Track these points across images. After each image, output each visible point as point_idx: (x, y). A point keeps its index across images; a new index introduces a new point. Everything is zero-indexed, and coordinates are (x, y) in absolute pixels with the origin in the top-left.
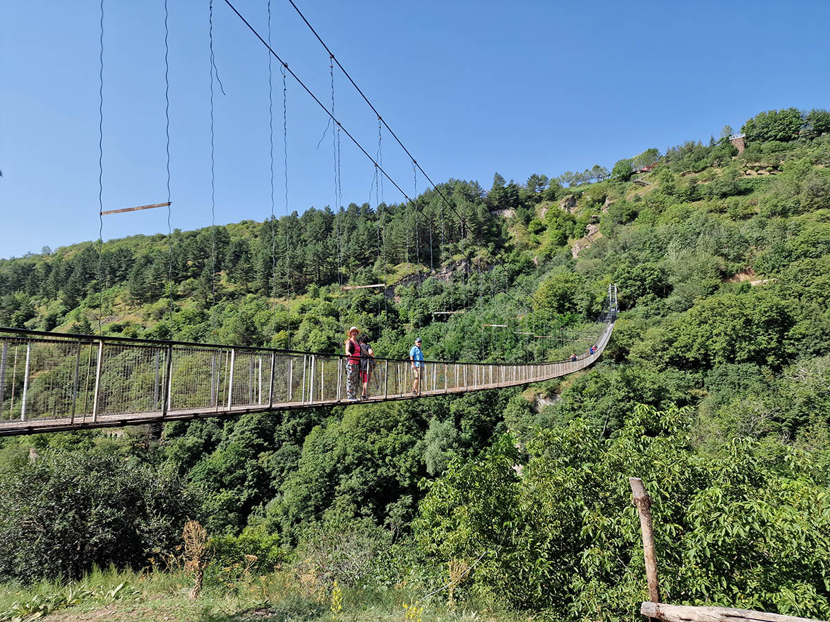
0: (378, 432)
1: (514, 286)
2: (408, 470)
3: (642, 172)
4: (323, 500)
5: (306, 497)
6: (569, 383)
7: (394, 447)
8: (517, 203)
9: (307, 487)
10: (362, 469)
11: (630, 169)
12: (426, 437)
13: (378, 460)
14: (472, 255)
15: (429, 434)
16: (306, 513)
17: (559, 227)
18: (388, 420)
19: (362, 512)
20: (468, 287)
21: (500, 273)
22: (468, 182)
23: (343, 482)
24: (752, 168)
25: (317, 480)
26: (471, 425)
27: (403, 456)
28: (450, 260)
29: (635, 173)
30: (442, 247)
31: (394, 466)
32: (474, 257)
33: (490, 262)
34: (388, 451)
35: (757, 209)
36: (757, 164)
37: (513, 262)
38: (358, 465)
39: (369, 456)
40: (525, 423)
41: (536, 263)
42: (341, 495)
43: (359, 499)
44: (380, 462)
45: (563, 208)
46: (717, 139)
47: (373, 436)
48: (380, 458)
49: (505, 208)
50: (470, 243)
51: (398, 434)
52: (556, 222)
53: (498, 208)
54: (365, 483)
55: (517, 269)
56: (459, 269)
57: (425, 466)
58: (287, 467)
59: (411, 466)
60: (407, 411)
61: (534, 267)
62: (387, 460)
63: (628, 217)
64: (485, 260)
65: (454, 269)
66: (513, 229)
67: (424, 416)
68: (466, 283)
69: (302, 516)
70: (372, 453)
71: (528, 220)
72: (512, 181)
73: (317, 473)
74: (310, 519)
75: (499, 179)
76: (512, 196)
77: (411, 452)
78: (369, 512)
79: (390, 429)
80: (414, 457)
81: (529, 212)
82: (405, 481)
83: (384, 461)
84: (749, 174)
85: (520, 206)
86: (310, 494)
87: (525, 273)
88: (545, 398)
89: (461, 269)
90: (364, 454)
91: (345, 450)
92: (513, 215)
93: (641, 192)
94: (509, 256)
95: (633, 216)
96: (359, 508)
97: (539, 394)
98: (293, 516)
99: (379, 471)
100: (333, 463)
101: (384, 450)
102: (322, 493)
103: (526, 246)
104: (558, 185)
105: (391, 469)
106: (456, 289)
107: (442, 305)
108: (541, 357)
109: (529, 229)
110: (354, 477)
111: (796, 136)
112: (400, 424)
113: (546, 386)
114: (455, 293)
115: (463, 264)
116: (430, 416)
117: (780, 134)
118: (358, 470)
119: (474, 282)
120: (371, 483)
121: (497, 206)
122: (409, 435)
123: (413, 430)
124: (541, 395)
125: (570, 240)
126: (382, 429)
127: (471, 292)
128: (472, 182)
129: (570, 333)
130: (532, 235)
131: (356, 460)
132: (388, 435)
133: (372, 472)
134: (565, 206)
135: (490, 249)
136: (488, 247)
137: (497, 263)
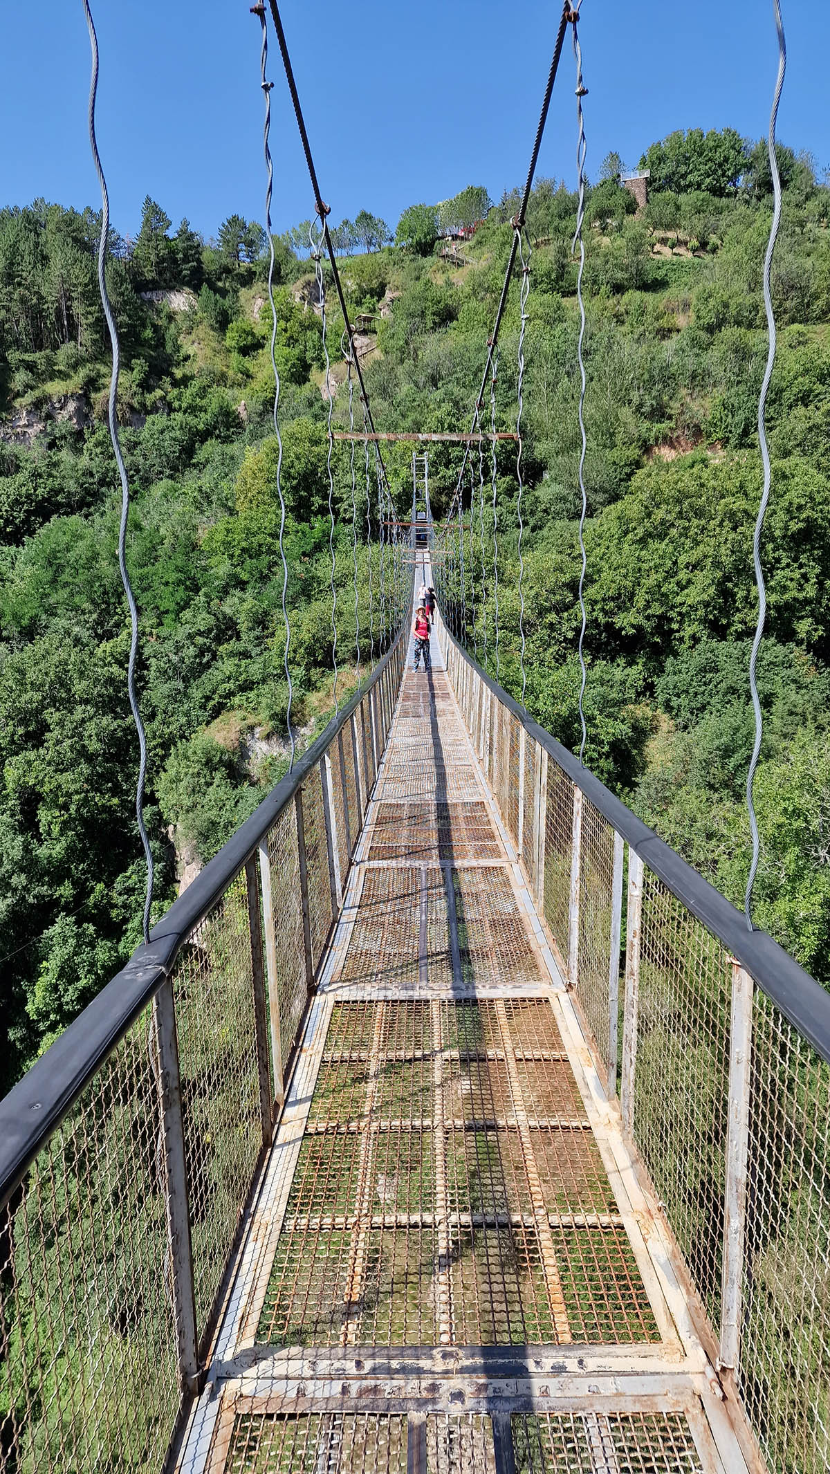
1: (196, 466)
3: (455, 237)
6: (328, 695)
8: (197, 280)
11: (432, 230)
14: (92, 384)
17: (292, 341)
20: (84, 461)
21: (162, 432)
22: (80, 210)
24: (664, 241)
28: (37, 393)
29: (443, 238)
30: (13, 356)
32: (98, 390)
33: (136, 405)
35: (681, 321)
36: (671, 235)
37: (192, 409)
40: (214, 812)
41: (244, 415)
45: (297, 300)
46: (595, 180)
49: (172, 289)
50: (86, 355)
52: (285, 330)
53: (154, 286)
55: (201, 427)
56: (62, 416)
61: (239, 425)
63: (437, 320)
64: (126, 399)
65: (49, 416)
66: (192, 337)
68: (78, 451)
71: (223, 322)
72: (186, 223)
75: (155, 215)
76: (186, 260)
81: (227, 302)
84: (658, 253)
85: (205, 286)
87: (218, 437)
88: (268, 737)
89: (65, 418)
92: (192, 307)
93: (460, 278)
94: (181, 394)
95: (447, 316)
97: (251, 728)
103: (221, 379)
104: (287, 250)
106: (55, 465)
107: (17, 502)
108: (257, 632)
109: (229, 343)
113: (270, 707)
114: (50, 475)
115: (72, 406)
117: (708, 180)
119: (99, 450)
121: (153, 281)
124: (258, 730)
125: (314, 374)
127: (92, 475)
128: (88, 210)
129: (328, 567)
130: (235, 355)
134: (303, 298)
135: (137, 375)
136: (132, 369)
137: (154, 409)
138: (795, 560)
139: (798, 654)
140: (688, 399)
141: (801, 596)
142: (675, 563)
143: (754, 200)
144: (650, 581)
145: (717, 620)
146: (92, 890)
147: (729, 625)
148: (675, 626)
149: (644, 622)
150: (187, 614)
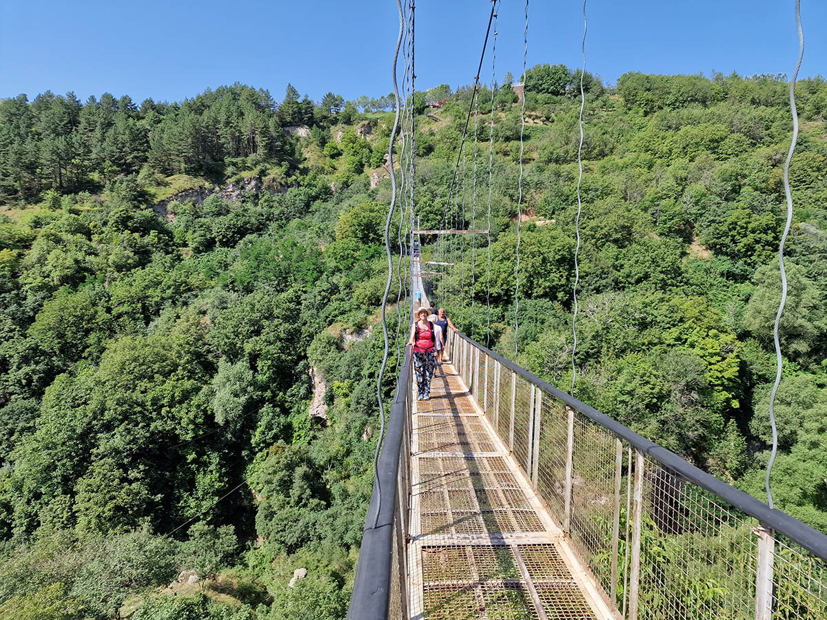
0: (151, 378)
1: (310, 212)
2: (192, 422)
3: (434, 107)
4: (74, 467)
5: (49, 467)
6: (377, 317)
7: (173, 396)
8: (311, 122)
9: (50, 454)
10: (128, 425)
11: (423, 102)
12: (213, 381)
13: (151, 413)
14: (263, 173)
15: (217, 379)
16: (49, 487)
17: (355, 153)
18: (164, 364)
19: (130, 477)
20: (259, 209)
21: (295, 196)
22: (257, 89)
23: (102, 443)
24: (530, 116)
25: (64, 444)
26: (269, 366)
27: (184, 405)
28: (238, 177)
29: (428, 107)
30: (227, 160)
31: (173, 418)
32: (265, 176)
33: (283, 183)
34: (165, 401)
35: (535, 155)
36: (533, 113)
37: (309, 185)
38: (122, 421)
39: (139, 409)
40: (332, 362)
41: (333, 189)
42: (101, 459)
43: (126, 461)
44: (154, 415)
45: (359, 133)
46: (500, 85)
47: (143, 384)
48: (155, 410)
49: (299, 126)
50: (260, 159)
51: (178, 380)
52: (353, 148)
53: (290, 124)
54: (134, 441)
55: (313, 194)
56: (248, 188)
57: (213, 416)
58: (19, 428)
59: (196, 417)
60: (189, 352)
61: (331, 194)
62: (163, 411)
63: (425, 151)
64: (279, 180)
65: (243, 188)
66: (308, 149)
67: (210, 357)
68: (256, 205)
69: (43, 490)
70: (142, 405)
71: (323, 142)
72: (307, 96)
73: (62, 436)
74: (56, 493)
75: (292, 91)
76: (306, 113)
77: (195, 400)
78: (139, 476)
79: (166, 375)
80: (198, 406)
81: (325, 133)
82: (187, 434)
83: (159, 413)
84: (527, 122)
85: (314, 125)
86: (54, 462)
87: (322, 199)
88: (352, 333)
89: (250, 188)
90: (131, 406)
91: (103, 403)
92: (308, 135)
93: (435, 127)
94: (304, 178)
95: (430, 150)
96: (126, 471)
97: (345, 329)
98: (30, 492)
99: (153, 426)
100: (86, 420)
101: (159, 400)
102: (72, 458)
103: (322, 170)
104: (354, 109)
105: (169, 422)
106: (246, 210)
107: (229, 228)
108: (347, 290)
109: (325, 153)
110: (118, 435)
111: (563, 92)
112: (180, 368)
113: (353, 321)
114: (244, 215)
115: (253, 183)
116: (217, 357)
117: (552, 88)
118: (122, 427)
119: (266, 204)
120: (141, 441)
121: (290, 122)
122: (192, 380)
123: (197, 373)
124: (347, 330)
125: (366, 169)
126: (156, 376)
127: (263, 215)
128: (261, 90)
129: (376, 265)
130: (328, 158)
131: (120, 415)
132: (164, 382)
133: (143, 428)
134: (361, 132)
135: (284, 169)
136: (282, 166)
137: (292, 185)
138: (558, 269)
139: (557, 304)
140: (534, 194)
141: (560, 283)
142: (513, 270)
143: (572, 98)
144: (503, 276)
145: (527, 291)
146: (278, 395)
147: (532, 293)
148: (512, 293)
149: (500, 291)
150: (318, 283)
